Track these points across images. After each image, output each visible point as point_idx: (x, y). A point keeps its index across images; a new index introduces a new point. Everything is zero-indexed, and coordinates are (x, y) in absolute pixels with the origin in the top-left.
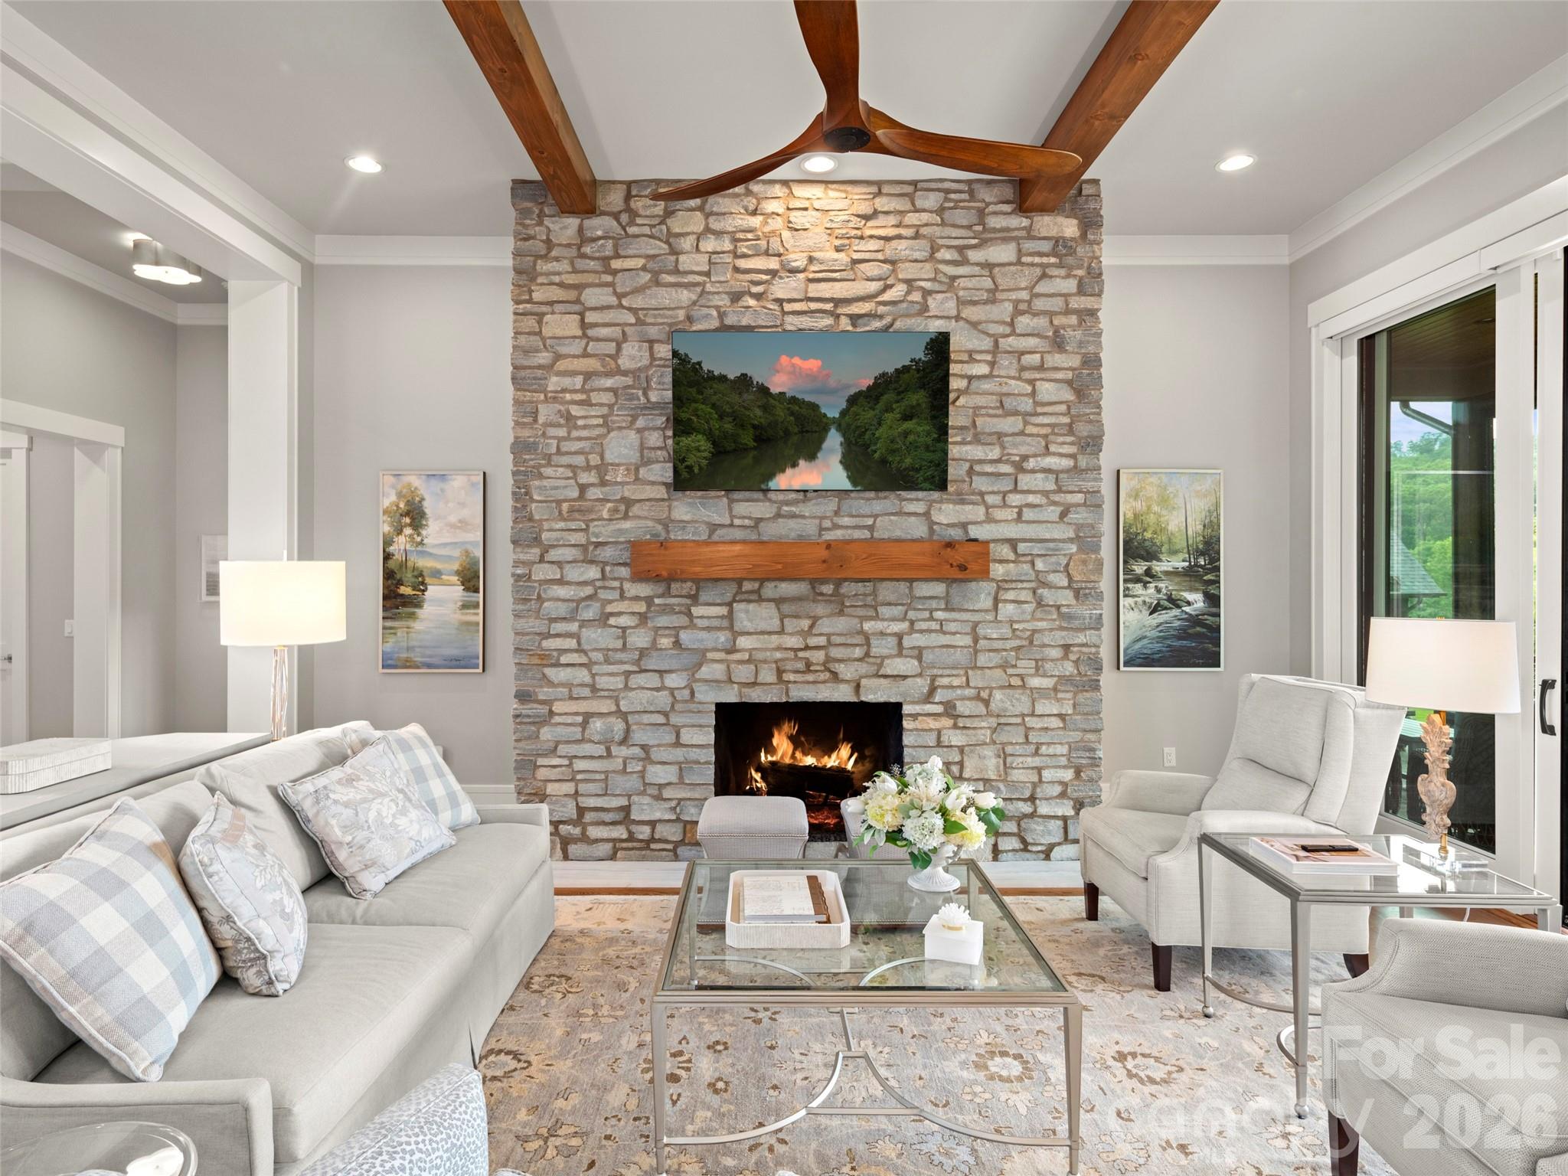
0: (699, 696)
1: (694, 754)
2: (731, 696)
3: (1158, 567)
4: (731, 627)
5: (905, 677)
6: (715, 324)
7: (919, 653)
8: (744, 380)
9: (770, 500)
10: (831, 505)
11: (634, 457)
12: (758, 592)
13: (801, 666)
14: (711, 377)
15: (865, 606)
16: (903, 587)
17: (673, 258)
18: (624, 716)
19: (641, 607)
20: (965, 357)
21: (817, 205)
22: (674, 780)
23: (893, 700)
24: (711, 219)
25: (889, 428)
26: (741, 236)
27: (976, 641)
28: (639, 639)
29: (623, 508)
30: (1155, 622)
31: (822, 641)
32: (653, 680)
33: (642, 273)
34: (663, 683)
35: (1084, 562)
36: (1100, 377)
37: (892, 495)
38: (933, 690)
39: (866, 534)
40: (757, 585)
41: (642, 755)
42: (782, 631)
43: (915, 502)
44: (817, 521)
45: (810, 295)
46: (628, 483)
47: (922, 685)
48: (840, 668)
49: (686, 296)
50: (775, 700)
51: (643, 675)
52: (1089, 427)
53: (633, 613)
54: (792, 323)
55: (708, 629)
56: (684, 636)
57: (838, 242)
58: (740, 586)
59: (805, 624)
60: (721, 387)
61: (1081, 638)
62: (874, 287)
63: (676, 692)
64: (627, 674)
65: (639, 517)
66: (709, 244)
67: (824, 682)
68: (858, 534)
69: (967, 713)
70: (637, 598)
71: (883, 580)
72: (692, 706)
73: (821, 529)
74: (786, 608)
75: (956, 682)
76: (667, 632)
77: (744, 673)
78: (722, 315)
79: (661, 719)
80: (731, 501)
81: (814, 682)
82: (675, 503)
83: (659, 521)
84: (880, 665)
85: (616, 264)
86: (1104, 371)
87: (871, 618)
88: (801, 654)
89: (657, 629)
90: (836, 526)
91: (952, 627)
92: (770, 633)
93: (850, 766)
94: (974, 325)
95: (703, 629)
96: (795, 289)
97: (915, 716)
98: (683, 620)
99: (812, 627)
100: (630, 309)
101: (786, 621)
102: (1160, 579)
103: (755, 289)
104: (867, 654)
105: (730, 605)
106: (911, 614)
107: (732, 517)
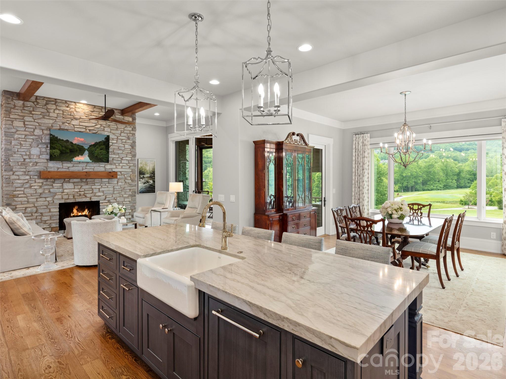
0: (55, 202)
1: (54, 214)
2: (63, 201)
3: (145, 176)
4: (63, 188)
5: (100, 196)
6: (59, 128)
7: (103, 192)
8: (67, 141)
9: (71, 163)
10: (85, 165)
11: (39, 153)
12: (69, 181)
13: (79, 195)
14: (60, 140)
15: (92, 183)
16: (100, 180)
17: (48, 113)
18: (36, 207)
19: (41, 184)
20: (112, 139)
21: (82, 108)
22: (49, 219)
23: (98, 200)
24: (57, 107)
25: (97, 151)
26: (65, 111)
27: (114, 189)
28: (40, 191)
29: (35, 164)
30: (144, 186)
31: (83, 190)
32: (44, 199)
33: (40, 115)
34: (46, 200)
35: (133, 175)
36: (136, 145)
37: (98, 163)
38: (106, 198)
39: (92, 170)
40: (68, 180)
41: (41, 215)
42: (74, 188)
43: (102, 164)
44: (82, 168)
45: (80, 125)
46: (37, 159)
47: (104, 197)
48: (88, 195)
49: (51, 122)
50: (73, 202)
51: (41, 198)
52: (134, 153)
53: (38, 186)
54: (76, 129)
55: (57, 188)
56: (51, 190)
57: (86, 115)
58: (65, 180)
59: (79, 187)
60: (62, 142)
61: (133, 188)
62: (94, 125)
63: (49, 202)
64: (37, 198)
65: (40, 166)
66: (57, 112)
67: (84, 198)
68: (91, 170)
69: (112, 202)
70: (39, 183)
71: (96, 178)
72: (54, 204)
73: (83, 169)
74: (75, 184)
75: (110, 196)
76: (47, 189)
77: (66, 197)
78: (60, 126)
79: (46, 207)
80: (62, 163)
81: (81, 198)
82: (49, 163)
83: (45, 167)
84: (95, 194)
85: (33, 113)
86: (136, 144)
87: (94, 186)
88: (78, 193)
89: (44, 189)
90: (86, 169)
91: (109, 187)
92: (72, 189)
93: (87, 214)
94: (114, 134)
95: (56, 188)
96: (77, 123)
97: (102, 203)
98: (51, 187)
99: (81, 187)
100: (37, 122)
101: (75, 186)
102: (145, 178)
103: (68, 122)
104: (93, 192)
105: (62, 183)
106: (102, 185)
107: (63, 166)
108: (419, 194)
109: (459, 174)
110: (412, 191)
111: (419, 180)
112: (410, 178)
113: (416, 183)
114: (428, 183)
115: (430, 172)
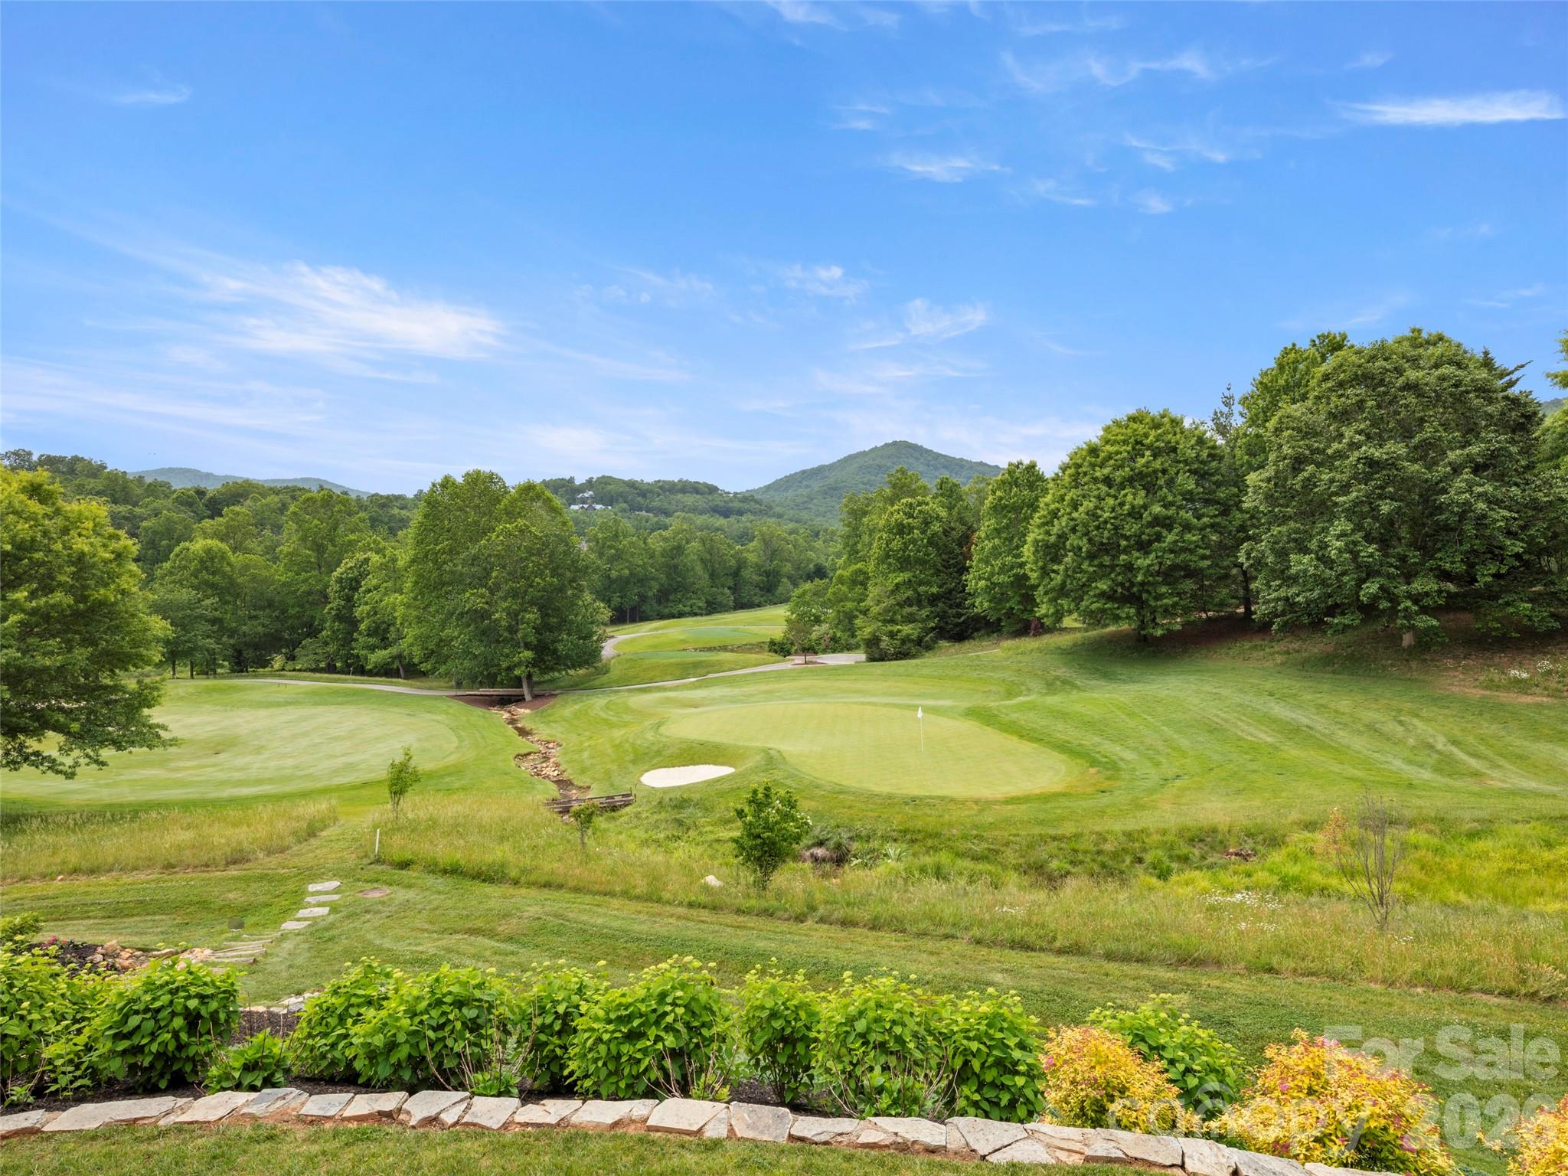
108: (656, 629)
109: (736, 574)
110: (633, 620)
111: (650, 588)
112: (627, 582)
113: (643, 598)
114: (671, 598)
115: (676, 567)
